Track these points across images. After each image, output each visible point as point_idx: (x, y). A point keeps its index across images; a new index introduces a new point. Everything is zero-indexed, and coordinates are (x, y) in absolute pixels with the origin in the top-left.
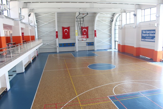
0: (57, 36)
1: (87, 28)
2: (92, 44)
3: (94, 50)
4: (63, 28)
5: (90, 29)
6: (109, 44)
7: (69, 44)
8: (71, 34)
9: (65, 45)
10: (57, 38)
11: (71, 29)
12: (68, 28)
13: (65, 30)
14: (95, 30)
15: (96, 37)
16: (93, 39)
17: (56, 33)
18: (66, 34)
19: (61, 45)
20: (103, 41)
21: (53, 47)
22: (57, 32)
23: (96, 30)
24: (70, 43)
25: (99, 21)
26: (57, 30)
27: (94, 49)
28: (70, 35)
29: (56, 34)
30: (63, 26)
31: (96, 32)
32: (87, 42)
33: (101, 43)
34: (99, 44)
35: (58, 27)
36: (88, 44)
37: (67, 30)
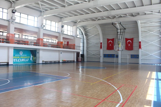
0: (101, 47)
4: (108, 40)
5: (135, 41)
6: (160, 59)
7: (113, 56)
9: (109, 56)
11: (116, 41)
12: (113, 40)
13: (109, 42)
15: (141, 49)
19: (105, 56)
20: (151, 54)
22: (101, 43)
25: (146, 31)
26: (101, 42)
28: (114, 46)
30: (108, 38)
31: (141, 43)
32: (132, 54)
33: (147, 56)
34: (144, 57)
35: (103, 39)
36: (133, 56)
37: (112, 42)
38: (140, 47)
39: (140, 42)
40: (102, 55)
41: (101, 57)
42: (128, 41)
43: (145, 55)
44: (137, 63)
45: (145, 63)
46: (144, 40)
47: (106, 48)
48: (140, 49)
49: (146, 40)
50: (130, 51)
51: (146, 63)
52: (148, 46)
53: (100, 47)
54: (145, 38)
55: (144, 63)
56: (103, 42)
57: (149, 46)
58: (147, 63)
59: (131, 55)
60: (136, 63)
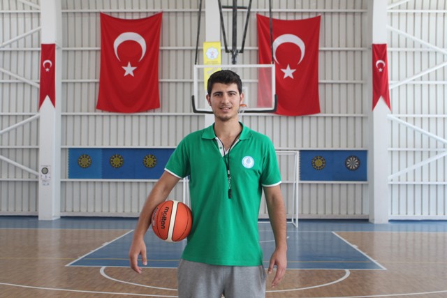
0: (47, 88)
1: (310, 28)
2: (353, 163)
3: (366, 221)
4: (110, 26)
5: (332, 37)
7: (150, 161)
8: (171, 71)
9: (117, 161)
10: (47, 99)
11: (174, 37)
12: (151, 26)
13: (117, 42)
14: (378, 39)
16: (365, 120)
17: (44, 58)
18: (129, 70)
21: (19, 178)
22: (48, 51)
23: (384, 47)
24: (157, 146)
26: (47, 40)
27: (366, 213)
28: (163, 78)
29: (43, 69)
30: (106, 10)
31: (384, 58)
32: (306, 148)
33: (433, 159)
34: (411, 168)
35: (66, 15)
36: (319, 163)
37: (142, 43)
38: (380, 88)
39: (379, 52)
40: (52, 158)
41: (45, 171)
42: (278, 42)
43: (418, 156)
44: (358, 215)
45: (410, 216)
46: (409, 35)
47: (92, 94)
48: (381, 101)
49: (417, 39)
50: (291, 120)
51: (418, 216)
52: (425, 82)
53: (35, 82)
54: (403, 18)
55: (403, 216)
56: (66, 44)
57: (432, 82)
58: (425, 216)
59: (302, 152)
60: (351, 215)
